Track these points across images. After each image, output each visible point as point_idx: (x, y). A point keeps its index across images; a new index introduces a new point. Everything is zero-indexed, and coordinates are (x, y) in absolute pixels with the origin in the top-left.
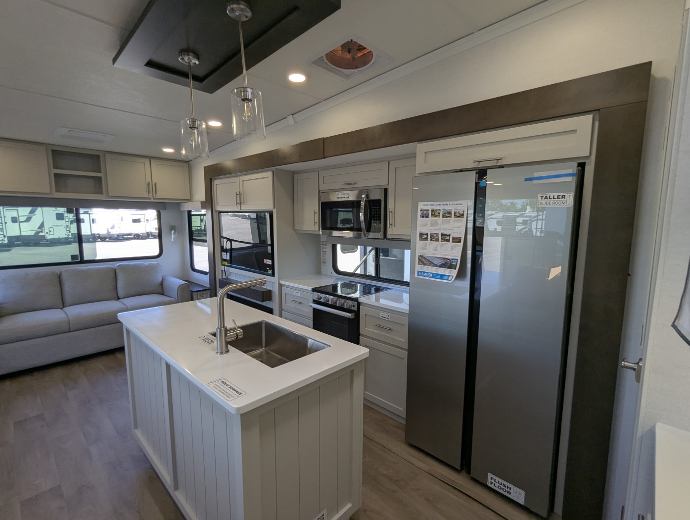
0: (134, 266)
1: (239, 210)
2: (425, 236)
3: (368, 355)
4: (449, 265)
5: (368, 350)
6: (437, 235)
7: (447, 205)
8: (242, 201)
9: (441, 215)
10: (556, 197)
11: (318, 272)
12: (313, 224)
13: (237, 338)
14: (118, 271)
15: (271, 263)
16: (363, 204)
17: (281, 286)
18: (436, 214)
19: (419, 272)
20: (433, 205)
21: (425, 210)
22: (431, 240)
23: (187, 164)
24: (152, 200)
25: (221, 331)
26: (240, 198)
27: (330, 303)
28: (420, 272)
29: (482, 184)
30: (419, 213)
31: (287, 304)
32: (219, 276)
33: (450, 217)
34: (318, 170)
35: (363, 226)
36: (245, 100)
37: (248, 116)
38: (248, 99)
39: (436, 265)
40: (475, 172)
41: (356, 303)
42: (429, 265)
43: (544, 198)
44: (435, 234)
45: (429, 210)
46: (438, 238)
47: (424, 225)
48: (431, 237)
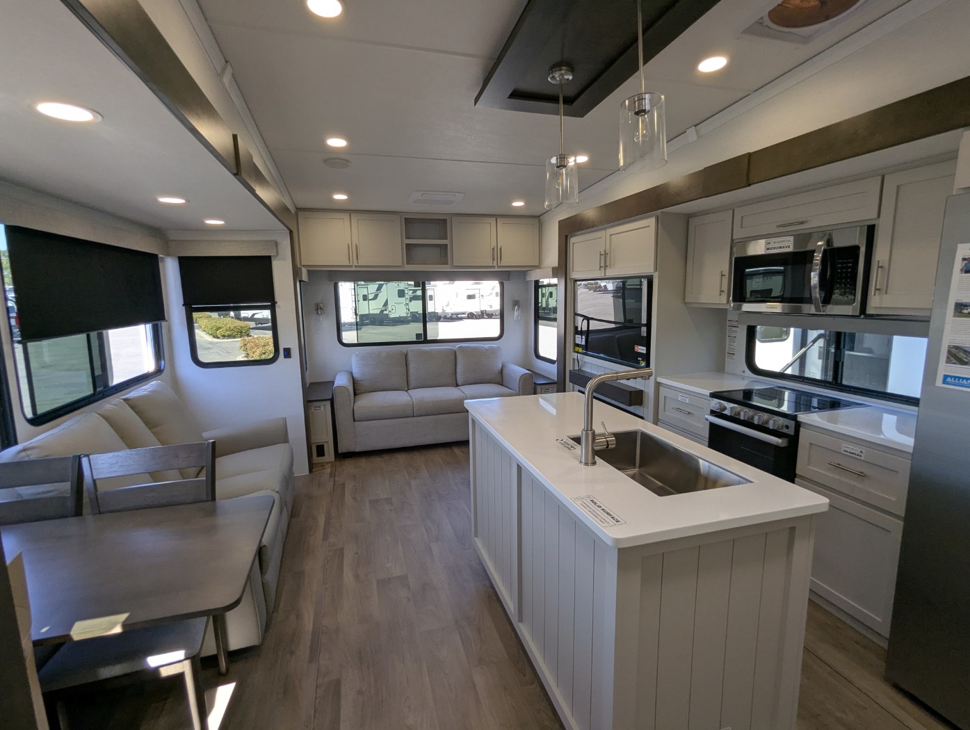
0: (474, 349)
1: (602, 275)
3: (826, 509)
5: (827, 500)
8: (608, 264)
11: (720, 369)
12: (718, 292)
13: (607, 447)
14: (458, 353)
15: (644, 352)
16: (818, 257)
17: (658, 385)
19: (946, 377)
23: (536, 220)
24: (496, 269)
25: (587, 434)
26: (605, 259)
27: (742, 418)
31: (666, 413)
32: (569, 367)
34: (732, 208)
35: (817, 294)
36: (640, 112)
37: (643, 135)
38: (644, 111)
41: (793, 422)
47: (967, 288)
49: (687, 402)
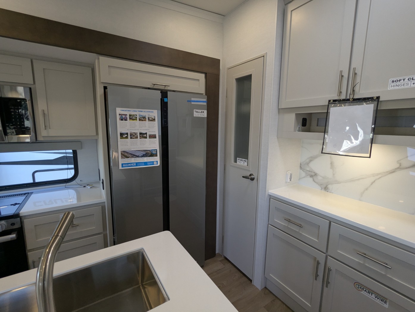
2: (126, 135)
4: (150, 154)
6: (136, 134)
7: (142, 112)
9: (138, 119)
10: (200, 112)
18: (133, 118)
19: (122, 164)
20: (130, 111)
21: (123, 115)
22: (131, 138)
28: (124, 164)
29: (165, 100)
30: (118, 117)
33: (145, 120)
39: (138, 156)
40: (160, 91)
41: (18, 219)
42: (132, 157)
43: (196, 112)
44: (134, 133)
45: (127, 115)
46: (137, 136)
47: (123, 127)
48: (131, 136)
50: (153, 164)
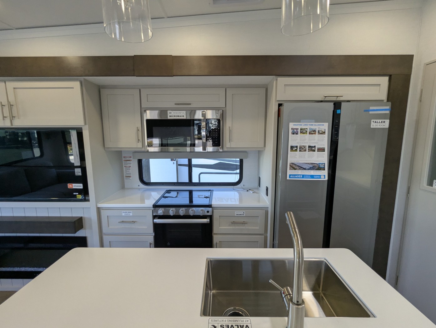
1: (7, 125)
2: (296, 148)
4: (317, 168)
6: (305, 147)
7: (313, 125)
8: (15, 114)
9: (308, 132)
10: (380, 122)
12: (136, 141)
17: (99, 209)
18: (304, 132)
19: (290, 175)
20: (302, 125)
21: (295, 129)
22: (300, 151)
26: (11, 110)
28: (292, 175)
29: (338, 112)
30: (290, 131)
33: (315, 134)
34: (138, 88)
39: (305, 169)
40: (332, 103)
41: (211, 208)
42: (299, 169)
43: (374, 122)
44: (303, 146)
45: (298, 129)
46: (306, 149)
47: (294, 140)
48: (300, 149)
49: (131, 214)
50: (320, 178)
